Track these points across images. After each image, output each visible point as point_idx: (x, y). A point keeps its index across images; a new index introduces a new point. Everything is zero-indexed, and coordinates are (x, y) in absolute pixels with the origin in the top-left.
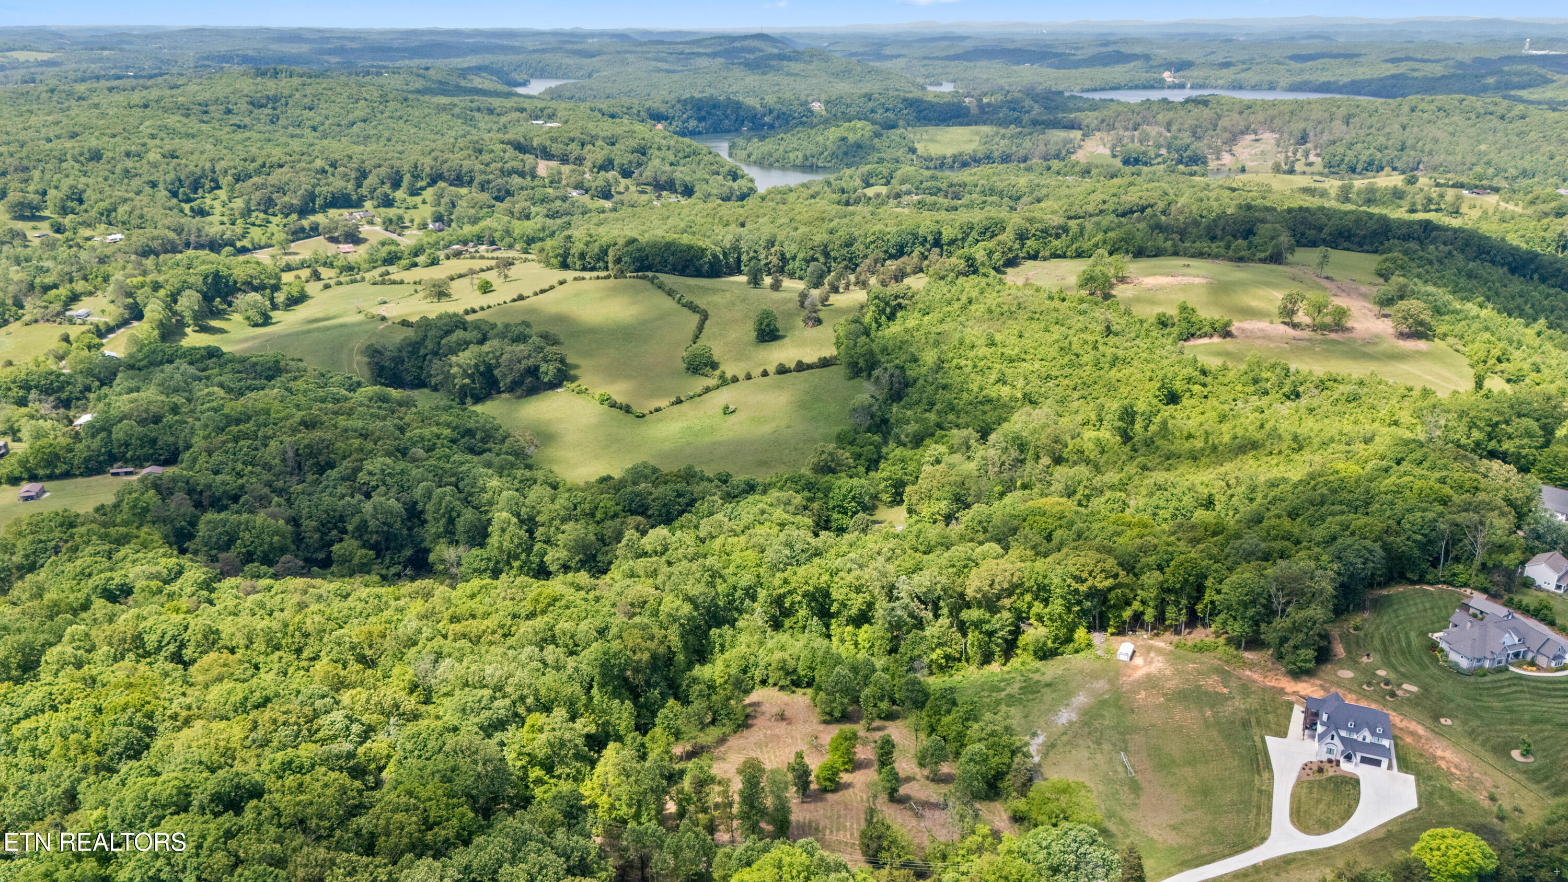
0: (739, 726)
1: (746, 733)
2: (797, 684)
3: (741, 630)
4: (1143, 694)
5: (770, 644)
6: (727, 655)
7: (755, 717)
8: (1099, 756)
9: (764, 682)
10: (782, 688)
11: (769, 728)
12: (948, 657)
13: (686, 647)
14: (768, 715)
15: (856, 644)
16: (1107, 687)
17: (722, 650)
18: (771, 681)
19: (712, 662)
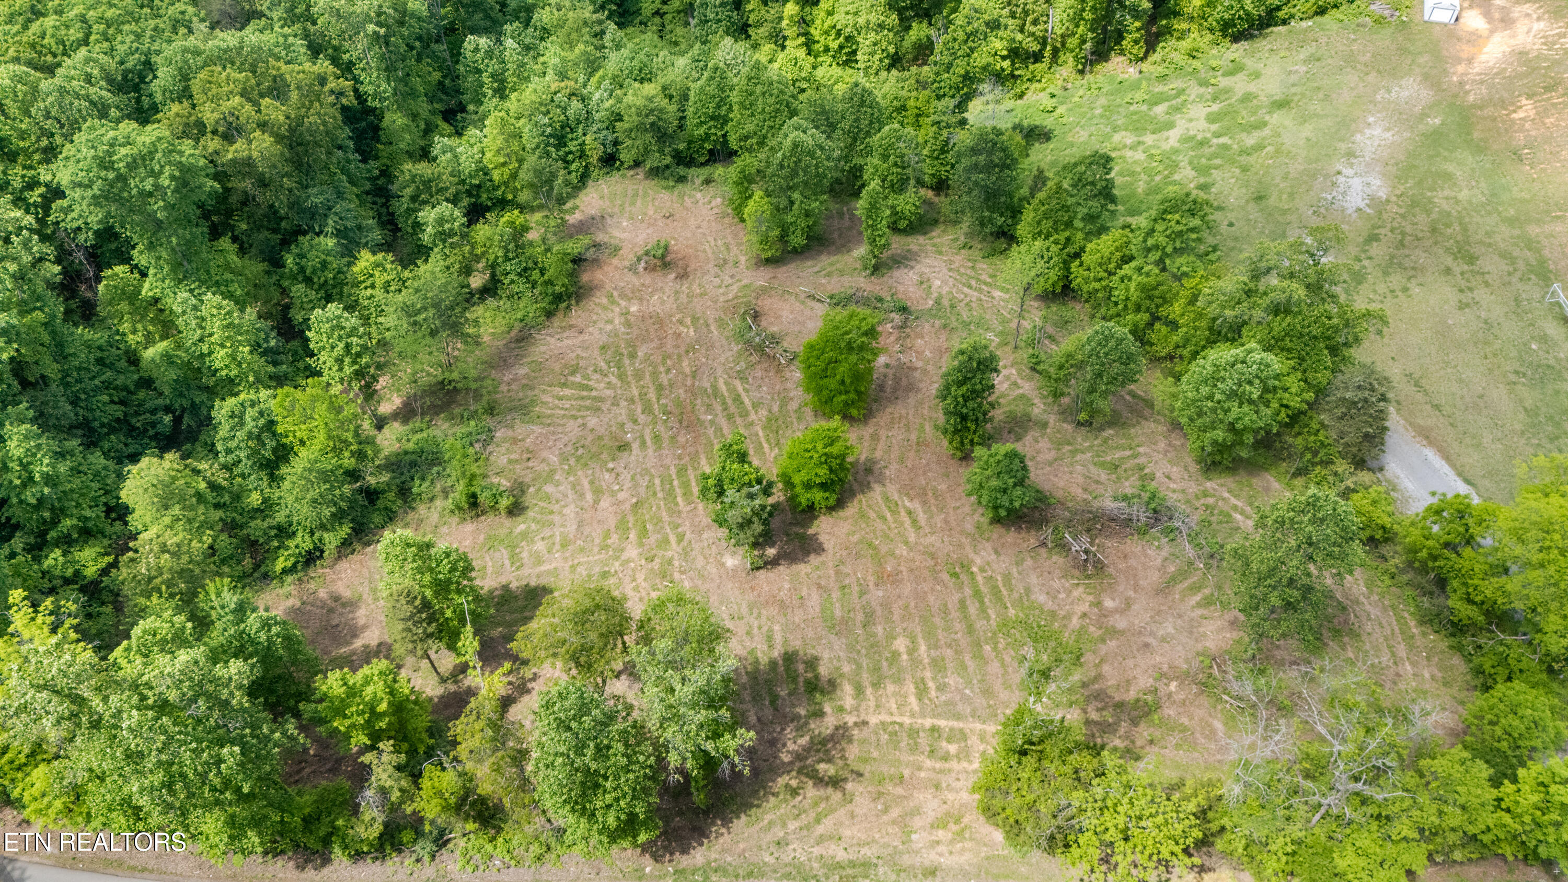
0: (558, 298)
1: (577, 315)
2: (685, 160)
3: (545, 33)
4: (1526, 109)
5: (614, 62)
6: (513, 103)
7: (596, 262)
8: (1481, 294)
9: (610, 161)
10: (655, 172)
11: (636, 294)
12: (1015, 53)
13: (405, 95)
14: (628, 256)
15: (809, 44)
16: (1426, 95)
17: (501, 93)
18: (626, 156)
19: (480, 123)
